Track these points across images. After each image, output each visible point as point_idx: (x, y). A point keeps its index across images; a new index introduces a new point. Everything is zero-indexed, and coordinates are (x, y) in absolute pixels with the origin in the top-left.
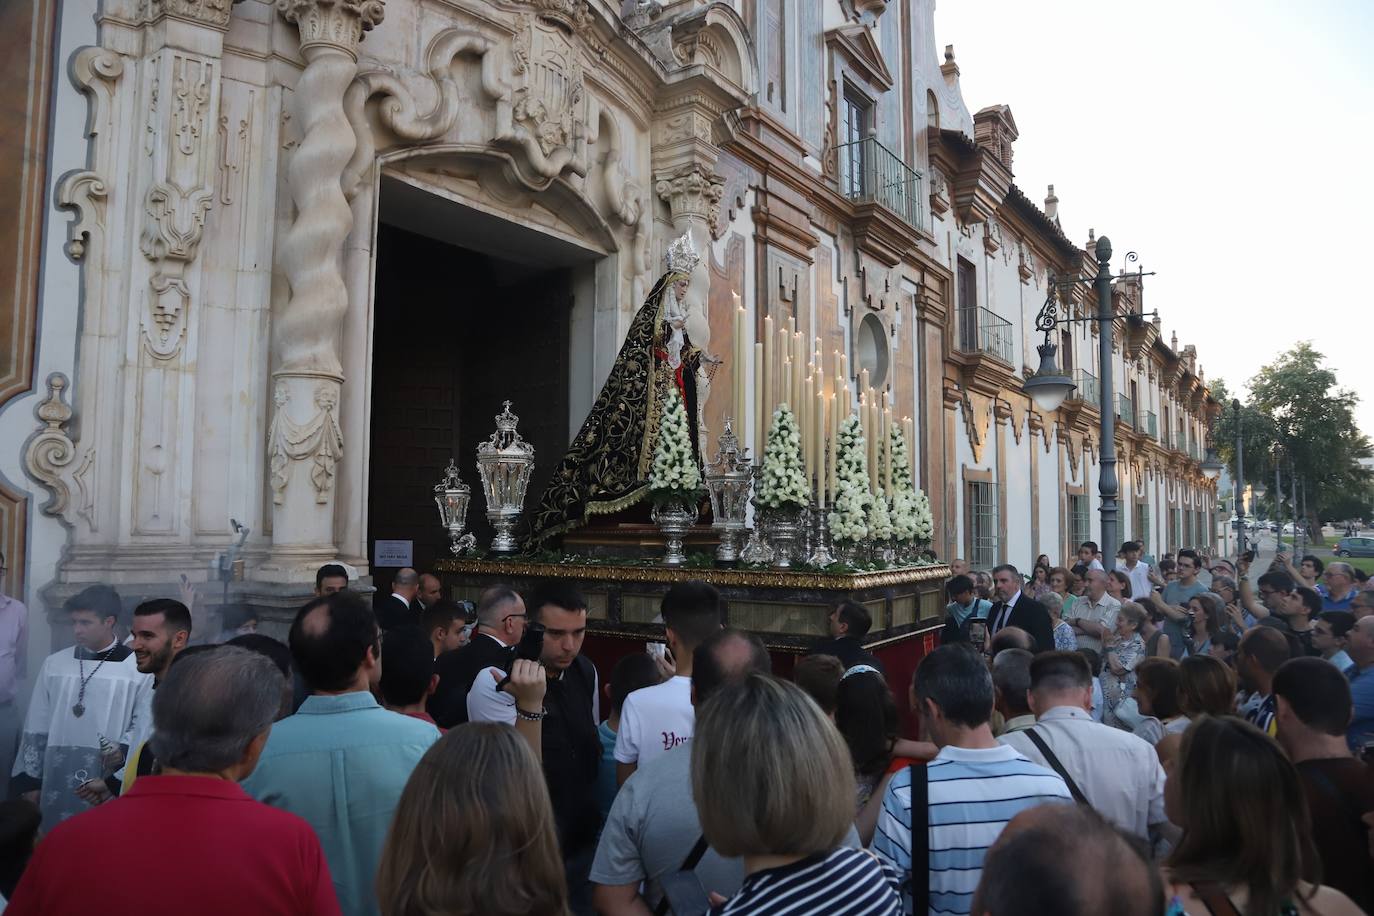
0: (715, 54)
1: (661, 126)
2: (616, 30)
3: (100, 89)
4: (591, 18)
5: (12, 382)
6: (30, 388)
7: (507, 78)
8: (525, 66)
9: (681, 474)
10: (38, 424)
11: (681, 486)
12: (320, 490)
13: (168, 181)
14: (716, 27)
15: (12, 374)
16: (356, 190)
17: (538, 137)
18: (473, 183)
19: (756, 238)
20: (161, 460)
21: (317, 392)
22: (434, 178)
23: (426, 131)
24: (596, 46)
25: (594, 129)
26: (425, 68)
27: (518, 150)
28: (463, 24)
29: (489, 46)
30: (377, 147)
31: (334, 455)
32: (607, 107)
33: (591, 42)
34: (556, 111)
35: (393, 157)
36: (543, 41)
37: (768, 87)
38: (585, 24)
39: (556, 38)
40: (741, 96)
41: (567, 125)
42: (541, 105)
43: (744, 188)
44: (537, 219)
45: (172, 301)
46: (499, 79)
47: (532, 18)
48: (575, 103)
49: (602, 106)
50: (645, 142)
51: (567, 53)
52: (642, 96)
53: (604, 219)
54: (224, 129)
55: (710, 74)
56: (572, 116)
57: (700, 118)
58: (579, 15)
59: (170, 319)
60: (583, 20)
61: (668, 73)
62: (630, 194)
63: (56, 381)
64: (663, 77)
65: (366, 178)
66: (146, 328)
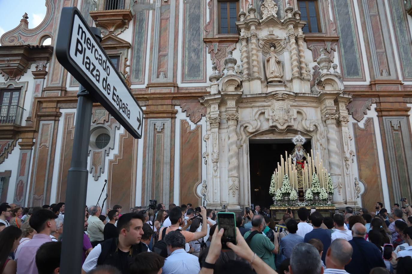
0: (331, 84)
1: (323, 105)
2: (294, 95)
3: (207, 140)
4: (287, 95)
6: (201, 182)
7: (271, 114)
8: (274, 111)
10: (202, 187)
12: (233, 194)
13: (213, 151)
14: (326, 79)
15: (199, 181)
16: (242, 144)
17: (279, 123)
18: (272, 134)
19: (378, 116)
20: (216, 191)
21: (232, 179)
22: (263, 136)
23: (254, 130)
24: (292, 99)
25: (295, 115)
26: (254, 119)
27: (276, 127)
28: (261, 108)
29: (265, 110)
30: (248, 135)
31: (236, 189)
32: (299, 109)
33: (291, 99)
34: (283, 116)
35: (251, 136)
36: (277, 105)
37: (381, 72)
38: (287, 97)
39: (281, 102)
40: (338, 92)
41: (286, 118)
42: (279, 117)
43: (369, 105)
44: (290, 136)
45: (215, 168)
46: (269, 115)
47: (274, 101)
48: (289, 112)
49: (297, 110)
50: (319, 110)
51: (284, 104)
52: (313, 101)
53: (305, 132)
54: (222, 141)
55: (325, 92)
56: (288, 115)
57: (329, 101)
58: (284, 96)
59: (215, 171)
60: (285, 96)
61: (317, 95)
62: (311, 124)
63: (204, 181)
64: (316, 96)
65: (244, 142)
66: (213, 172)
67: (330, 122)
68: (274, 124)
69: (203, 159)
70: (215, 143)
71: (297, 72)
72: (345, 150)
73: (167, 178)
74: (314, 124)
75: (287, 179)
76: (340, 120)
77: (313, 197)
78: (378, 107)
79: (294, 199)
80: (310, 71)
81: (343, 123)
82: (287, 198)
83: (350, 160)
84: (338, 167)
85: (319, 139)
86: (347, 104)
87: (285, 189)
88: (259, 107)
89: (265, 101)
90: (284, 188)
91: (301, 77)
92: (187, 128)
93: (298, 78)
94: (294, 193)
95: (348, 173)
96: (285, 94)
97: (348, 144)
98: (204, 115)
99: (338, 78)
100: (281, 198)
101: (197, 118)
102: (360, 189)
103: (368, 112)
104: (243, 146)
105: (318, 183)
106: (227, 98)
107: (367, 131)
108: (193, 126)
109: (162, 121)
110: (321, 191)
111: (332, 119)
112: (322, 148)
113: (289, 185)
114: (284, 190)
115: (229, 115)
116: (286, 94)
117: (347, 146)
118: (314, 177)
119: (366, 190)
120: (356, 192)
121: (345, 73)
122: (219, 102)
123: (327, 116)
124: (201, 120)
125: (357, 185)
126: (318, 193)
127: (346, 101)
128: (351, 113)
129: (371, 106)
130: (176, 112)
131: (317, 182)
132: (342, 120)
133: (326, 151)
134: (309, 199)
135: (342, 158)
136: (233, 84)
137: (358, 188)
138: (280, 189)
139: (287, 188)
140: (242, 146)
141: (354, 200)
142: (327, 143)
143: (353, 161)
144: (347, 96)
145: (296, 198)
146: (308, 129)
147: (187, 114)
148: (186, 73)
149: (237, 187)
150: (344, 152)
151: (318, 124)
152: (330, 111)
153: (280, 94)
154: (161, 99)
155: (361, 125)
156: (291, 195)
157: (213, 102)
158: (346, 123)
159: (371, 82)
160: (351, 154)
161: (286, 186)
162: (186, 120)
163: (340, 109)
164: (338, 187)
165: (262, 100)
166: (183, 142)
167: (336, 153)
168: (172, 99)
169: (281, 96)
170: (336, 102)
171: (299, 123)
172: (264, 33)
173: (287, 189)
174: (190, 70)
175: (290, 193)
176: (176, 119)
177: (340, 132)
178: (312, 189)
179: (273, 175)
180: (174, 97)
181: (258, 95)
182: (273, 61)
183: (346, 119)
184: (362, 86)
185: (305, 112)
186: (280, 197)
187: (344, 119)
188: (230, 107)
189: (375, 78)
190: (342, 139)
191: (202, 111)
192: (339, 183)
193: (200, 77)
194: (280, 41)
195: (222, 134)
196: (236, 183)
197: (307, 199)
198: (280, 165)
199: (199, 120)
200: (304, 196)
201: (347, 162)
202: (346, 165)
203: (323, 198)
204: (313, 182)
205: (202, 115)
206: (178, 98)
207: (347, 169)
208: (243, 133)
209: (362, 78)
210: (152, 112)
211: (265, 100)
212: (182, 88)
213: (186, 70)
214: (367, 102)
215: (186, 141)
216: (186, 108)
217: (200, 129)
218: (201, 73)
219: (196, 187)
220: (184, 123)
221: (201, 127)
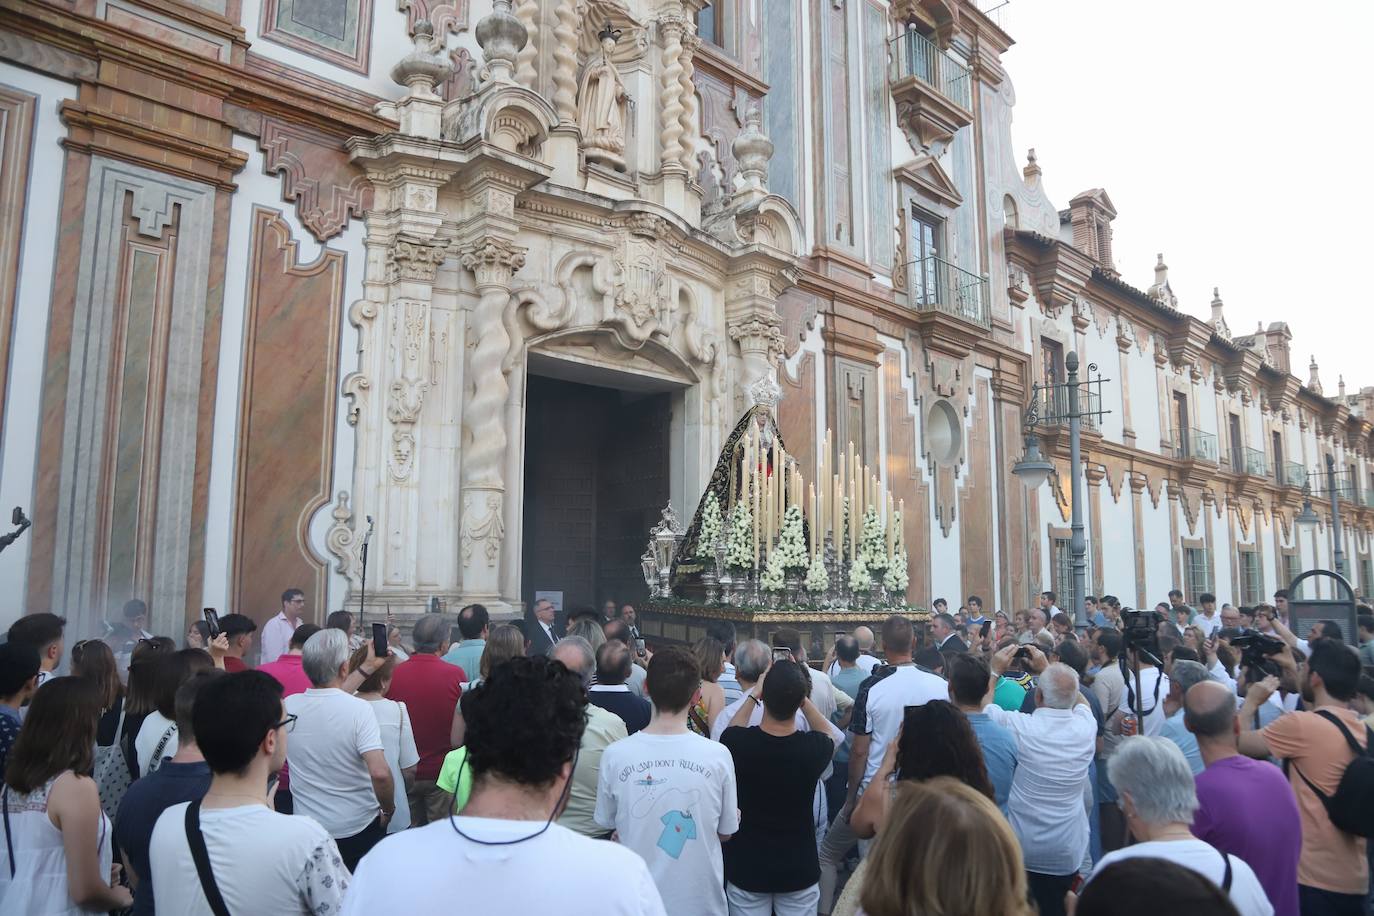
0: (771, 229)
1: (732, 285)
2: (688, 233)
3: (365, 324)
4: (669, 228)
5: (321, 497)
6: (329, 500)
7: (611, 278)
8: (622, 269)
9: (708, 547)
10: (334, 521)
11: (707, 555)
12: (490, 558)
13: (403, 377)
14: (768, 211)
15: (321, 494)
17: (633, 316)
19: (825, 352)
20: (399, 541)
21: (488, 499)
22: (563, 348)
23: (556, 323)
24: (675, 245)
25: (675, 301)
26: (555, 281)
27: (620, 325)
28: (580, 248)
29: (597, 260)
30: (529, 336)
31: (499, 537)
32: (685, 284)
33: (672, 242)
34: (644, 296)
35: (536, 341)
36: (635, 250)
37: (836, 228)
38: (665, 233)
39: (643, 244)
41: (653, 303)
42: (634, 294)
43: (812, 315)
44: (638, 366)
46: (606, 281)
47: (627, 235)
48: (661, 286)
49: (682, 285)
50: (720, 298)
51: (651, 253)
54: (433, 339)
55: (763, 249)
56: (658, 296)
57: (760, 279)
58: (659, 228)
59: (403, 458)
60: (663, 230)
62: (705, 341)
63: (343, 496)
64: (730, 253)
65: (518, 358)
66: (391, 463)
68: (620, 316)
69: (343, 402)
70: (416, 346)
73: (183, 467)
74: (711, 340)
78: (829, 328)
85: (717, 390)
88: (576, 240)
89: (600, 225)
90: (791, 551)
92: (282, 249)
96: (665, 222)
98: (358, 213)
99: (795, 218)
101: (329, 216)
103: (808, 334)
104: (513, 375)
106: (488, 173)
107: (802, 388)
108: (309, 252)
109: (171, 190)
115: (496, 243)
116: (668, 223)
122: (447, 178)
123: (755, 325)
124: (345, 232)
129: (815, 321)
130: (236, 166)
136: (518, 126)
140: (506, 374)
142: (732, 407)
146: (700, 355)
147: (286, 187)
149: (502, 531)
151: (719, 345)
153: (651, 216)
154: (167, 79)
155: (792, 367)
157: (420, 174)
159: (815, 250)
162: (279, 216)
165: (594, 221)
166: (260, 310)
168: (227, 94)
169: (653, 226)
171: (674, 328)
176: (236, 198)
180: (238, 90)
182: (607, 89)
185: (696, 296)
188: (496, 212)
189: (824, 242)
191: (352, 194)
193: (344, 43)
194: (634, 27)
195: (434, 312)
196: (500, 514)
199: (338, 227)
205: (350, 209)
206: (254, 100)
208: (514, 323)
210: (121, 125)
211: (603, 223)
212: (264, 64)
215: (275, 307)
216: (287, 162)
217: (336, 268)
218: (348, 25)
219: (307, 518)
220: (269, 222)
221: (341, 259)
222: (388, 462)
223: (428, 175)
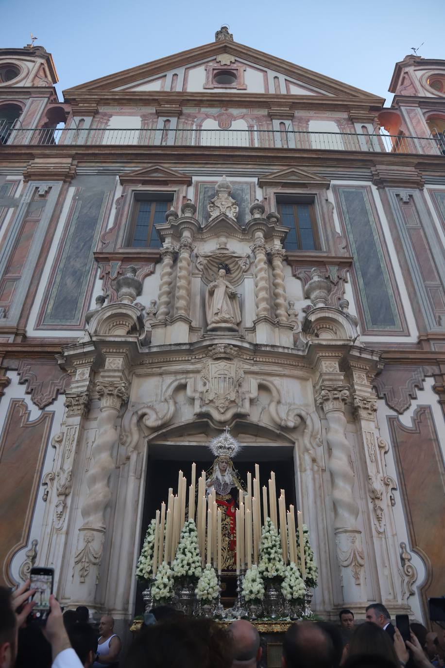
0: (332, 330)
2: (252, 348)
3: (57, 445)
4: (236, 349)
5: (21, 544)
6: (26, 546)
7: (200, 388)
8: (207, 381)
10: (27, 557)
12: (83, 576)
13: (61, 468)
14: (318, 320)
15: (21, 542)
16: (130, 454)
17: (217, 408)
18: (203, 435)
19: (441, 402)
21: (85, 535)
22: (182, 439)
24: (248, 358)
25: (254, 393)
26: (163, 399)
27: (208, 415)
28: (179, 377)
29: (188, 380)
30: (146, 435)
31: (90, 562)
32: (263, 380)
33: (245, 357)
34: (224, 393)
35: (151, 437)
36: (215, 368)
37: (437, 319)
38: (236, 353)
39: (222, 364)
40: (346, 343)
41: (233, 396)
42: (216, 394)
43: (420, 379)
44: (244, 440)
45: (60, 509)
46: (195, 391)
47: (210, 361)
48: (240, 386)
49: (258, 381)
50: (309, 385)
51: (230, 367)
52: (295, 366)
53: (278, 430)
54: (87, 446)
55: (317, 342)
56: (238, 392)
57: (327, 363)
58: (228, 351)
59: (60, 516)
60: (233, 351)
61: (304, 351)
62: (290, 413)
63: (34, 543)
64: (300, 353)
65: (136, 448)
66: (54, 520)
67: (331, 406)
68: (204, 409)
69: (42, 489)
70: (69, 450)
71: (265, 309)
72: (370, 474)
74: (296, 412)
75: (192, 533)
76: (356, 405)
77: (263, 591)
78: (439, 384)
79: (210, 596)
80: (296, 316)
81: (363, 413)
82: (188, 592)
83: (384, 497)
84: (355, 512)
85: (308, 445)
86: (373, 376)
87: (185, 562)
88: (176, 373)
89: (188, 360)
90: (182, 561)
91: (273, 321)
92: (22, 416)
93: (266, 320)
94: (209, 577)
95: (381, 530)
96: (232, 346)
97: (376, 461)
98: (62, 391)
99: (345, 316)
100: (170, 591)
101: (46, 396)
102: (415, 572)
103: (419, 393)
104: (131, 458)
105: (280, 551)
106: (104, 350)
107: (420, 433)
108: (35, 413)
110: (287, 574)
111: (335, 399)
112: (316, 468)
113: (198, 551)
114: (180, 565)
115: (103, 384)
116: (235, 346)
117: (374, 464)
118: (269, 531)
119: (430, 574)
120: (406, 579)
121: (367, 321)
122: (92, 360)
123: (323, 392)
124: (55, 402)
125: (406, 561)
126: (278, 580)
127: (368, 368)
128: (382, 395)
129: (424, 383)
130: (8, 382)
131: (274, 546)
132: (361, 404)
133: (327, 476)
134: (253, 596)
135: (365, 493)
136: (124, 323)
137: (409, 570)
138: (169, 564)
139: (191, 561)
140: (128, 458)
141: (400, 602)
142: (327, 456)
143: (393, 502)
144: (369, 357)
145: (216, 595)
146: (283, 424)
147: (28, 388)
148: (49, 311)
149: (95, 558)
150: (368, 478)
151: (307, 414)
152: (331, 383)
153: (220, 345)
155: (406, 420)
156: (202, 584)
157: (81, 362)
158: (370, 412)
159: (419, 337)
160: (387, 485)
161: (189, 555)
162: (23, 401)
163: (355, 382)
164: (353, 564)
165: (183, 359)
166: (5, 447)
167: (345, 477)
168: (3, 355)
169: (223, 350)
170: (346, 367)
171: (263, 410)
172: (209, 247)
173: (189, 564)
174: (56, 307)
175: (198, 578)
176: (3, 397)
177: (359, 433)
178: (262, 567)
179: (153, 521)
180: (8, 352)
181: (173, 348)
182: (220, 293)
183: (370, 404)
184: (402, 346)
185: (279, 387)
186: (168, 588)
187: (365, 404)
188: (110, 368)
189: (427, 330)
190: (364, 449)
191: (59, 383)
192: (355, 554)
193: (74, 320)
194: (237, 259)
195: (90, 431)
196: (96, 546)
197: (247, 599)
198: (175, 492)
199: (51, 400)
200: (238, 589)
201: (377, 501)
202: (375, 510)
203: (292, 594)
204: (266, 546)
205: (58, 390)
207: (379, 519)
208: (134, 429)
209: (402, 330)
211: (190, 359)
212: (35, 340)
213: (50, 307)
214: (416, 374)
215: (14, 444)
216: (28, 376)
217: (48, 421)
218: (77, 312)
219: (11, 556)
220: (17, 405)
221: (51, 415)
222: (53, 519)
223: (84, 362)
